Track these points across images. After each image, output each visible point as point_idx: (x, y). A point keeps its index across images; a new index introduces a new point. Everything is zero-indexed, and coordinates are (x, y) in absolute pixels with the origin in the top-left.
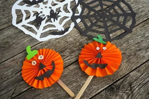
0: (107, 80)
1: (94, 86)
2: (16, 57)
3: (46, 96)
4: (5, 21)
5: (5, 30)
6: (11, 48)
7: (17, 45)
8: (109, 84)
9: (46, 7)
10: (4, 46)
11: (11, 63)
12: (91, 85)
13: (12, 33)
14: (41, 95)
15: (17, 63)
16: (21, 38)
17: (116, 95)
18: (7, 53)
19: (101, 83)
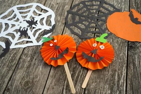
0: (123, 45)
1: (120, 54)
2: (47, 86)
3: (100, 88)
4: (6, 70)
5: (14, 76)
6: (36, 84)
7: (37, 78)
8: (126, 45)
9: (21, 22)
10: (27, 87)
11: (48, 92)
12: (118, 55)
13: (22, 73)
14: (97, 91)
15: (53, 88)
16: (34, 70)
17: (138, 48)
18: (37, 89)
19: (121, 49)
